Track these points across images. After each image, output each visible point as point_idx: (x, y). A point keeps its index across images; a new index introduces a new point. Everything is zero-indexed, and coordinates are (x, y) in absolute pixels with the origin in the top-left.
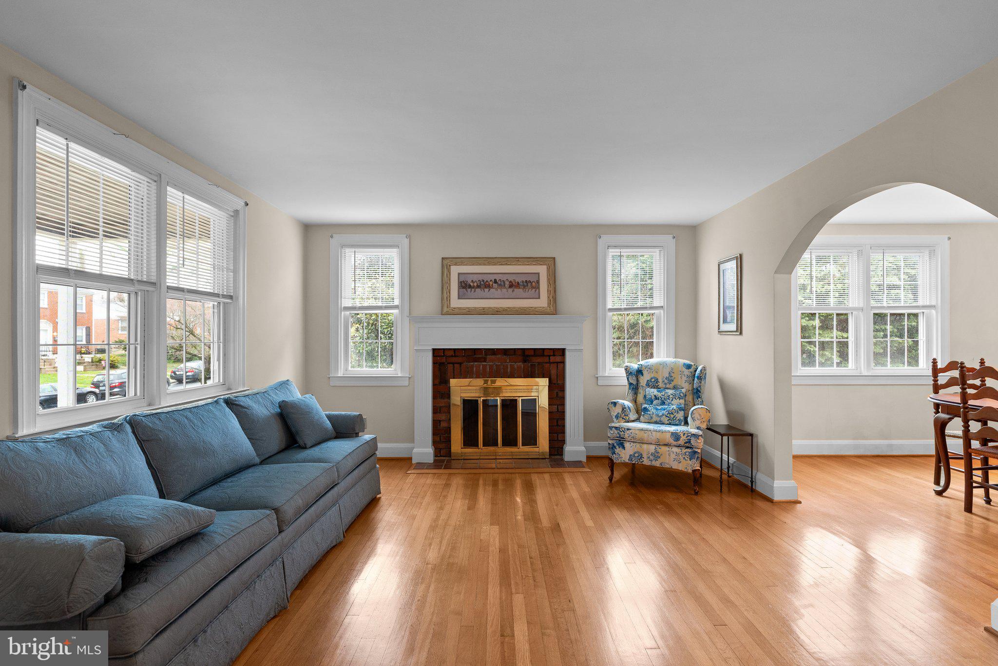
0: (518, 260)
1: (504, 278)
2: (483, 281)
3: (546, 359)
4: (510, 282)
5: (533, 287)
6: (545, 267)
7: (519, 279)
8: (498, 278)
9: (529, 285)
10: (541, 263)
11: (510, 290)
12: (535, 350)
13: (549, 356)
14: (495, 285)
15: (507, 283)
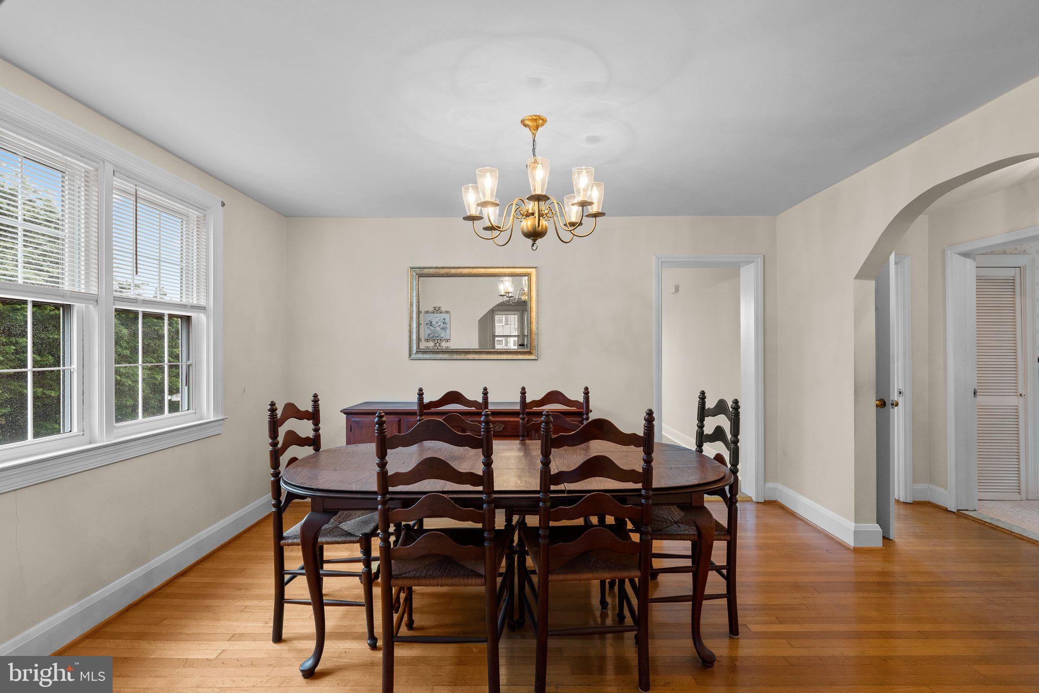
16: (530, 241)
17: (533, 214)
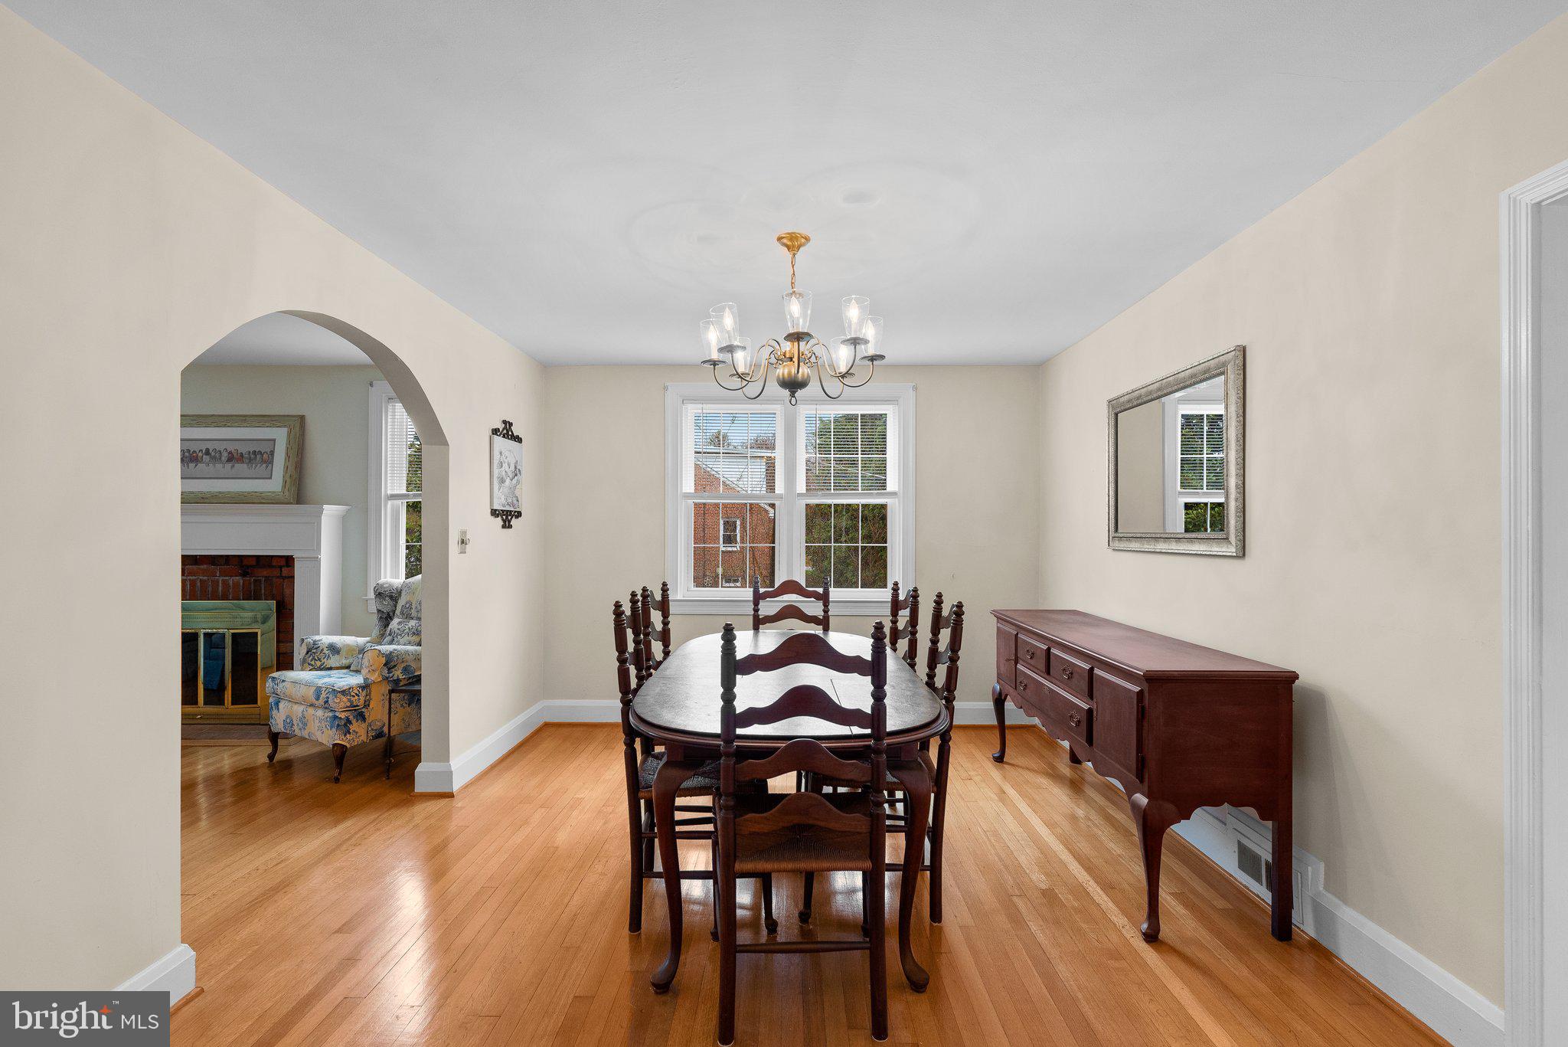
0: (243, 420)
1: (221, 447)
2: (189, 451)
3: (276, 573)
4: (230, 453)
5: (263, 461)
6: (285, 430)
7: (243, 449)
8: (211, 446)
9: (258, 458)
10: (279, 424)
11: (229, 465)
12: (258, 557)
13: (281, 567)
14: (206, 458)
15: (225, 455)
16: (787, 393)
17: (791, 359)
